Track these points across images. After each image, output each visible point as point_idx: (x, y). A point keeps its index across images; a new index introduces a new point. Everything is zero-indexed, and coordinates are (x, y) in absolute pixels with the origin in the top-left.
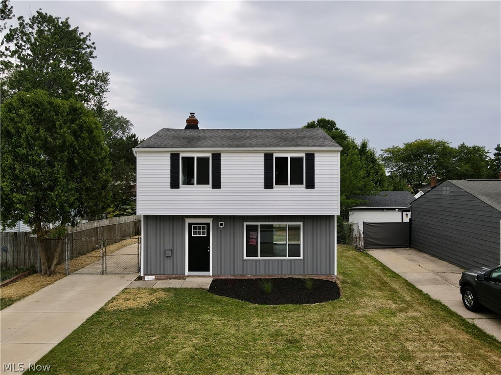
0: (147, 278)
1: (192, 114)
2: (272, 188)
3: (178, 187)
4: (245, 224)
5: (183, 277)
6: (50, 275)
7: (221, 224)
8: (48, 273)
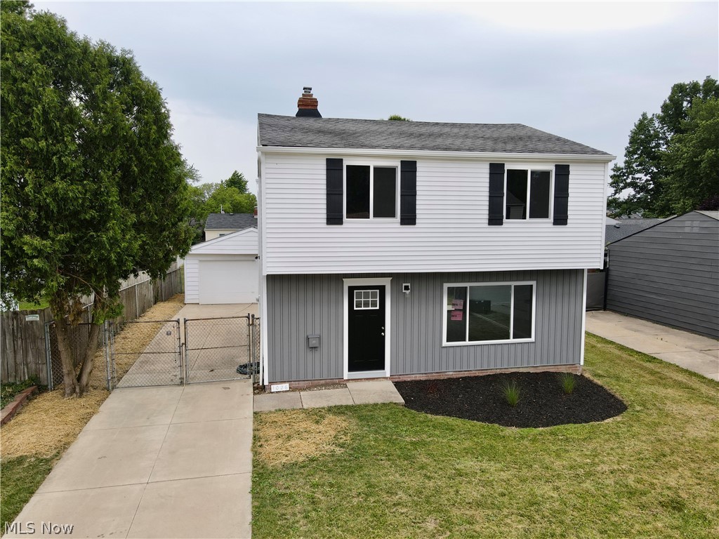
0: (274, 388)
1: (307, 89)
2: (501, 223)
3: (340, 222)
4: (446, 286)
5: (340, 383)
6: (81, 396)
7: (407, 288)
8: (77, 390)
